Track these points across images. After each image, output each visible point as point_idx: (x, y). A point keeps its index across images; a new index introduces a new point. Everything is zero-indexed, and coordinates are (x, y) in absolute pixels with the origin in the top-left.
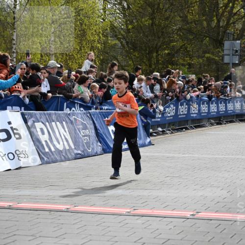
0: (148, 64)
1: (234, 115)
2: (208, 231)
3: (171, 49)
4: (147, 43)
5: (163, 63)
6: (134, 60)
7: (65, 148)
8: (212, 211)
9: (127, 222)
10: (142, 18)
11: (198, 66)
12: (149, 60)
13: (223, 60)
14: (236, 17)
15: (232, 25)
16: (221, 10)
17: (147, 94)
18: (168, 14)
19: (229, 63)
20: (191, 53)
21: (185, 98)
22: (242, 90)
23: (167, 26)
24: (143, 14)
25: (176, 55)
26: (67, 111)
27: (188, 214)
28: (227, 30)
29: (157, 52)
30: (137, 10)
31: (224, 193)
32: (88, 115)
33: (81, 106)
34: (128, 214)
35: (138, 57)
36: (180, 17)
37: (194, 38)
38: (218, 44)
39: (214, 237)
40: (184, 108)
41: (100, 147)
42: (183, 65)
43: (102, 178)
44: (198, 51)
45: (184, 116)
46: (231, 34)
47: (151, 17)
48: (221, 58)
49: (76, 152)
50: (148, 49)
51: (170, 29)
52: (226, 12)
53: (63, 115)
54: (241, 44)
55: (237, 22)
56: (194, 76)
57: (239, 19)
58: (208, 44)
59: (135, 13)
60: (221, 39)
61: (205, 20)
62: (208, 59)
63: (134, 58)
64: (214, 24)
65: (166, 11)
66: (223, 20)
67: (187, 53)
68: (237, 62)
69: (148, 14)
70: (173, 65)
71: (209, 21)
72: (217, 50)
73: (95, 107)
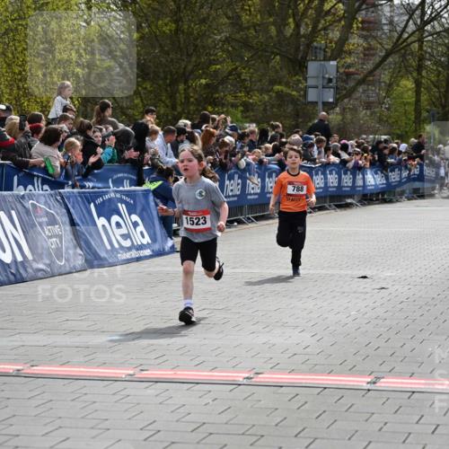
0: (169, 104)
1: (325, 197)
2: (276, 407)
3: (212, 76)
4: (166, 66)
5: (198, 102)
6: (143, 96)
7: (15, 260)
8: (282, 371)
9: (128, 393)
10: (158, 19)
11: (261, 109)
12: (171, 97)
13: (305, 95)
14: (329, 18)
15: (322, 32)
16: (302, 5)
17: (168, 159)
18: (205, 11)
19: (317, 103)
20: (248, 84)
21: (237, 166)
22: (340, 152)
23: (204, 35)
24: (160, 11)
25: (221, 87)
26: (20, 191)
27: (240, 377)
28: (312, 42)
29: (186, 82)
30: (149, 5)
31: (306, 338)
32: (59, 198)
33: (44, 182)
34: (131, 380)
35: (151, 92)
36: (228, 18)
37: (252, 57)
38: (297, 68)
39: (285, 418)
40: (235, 185)
41: (80, 257)
42: (233, 106)
43: (84, 313)
44: (260, 81)
45: (236, 199)
46: (320, 49)
47: (175, 18)
48: (302, 93)
49: (36, 266)
50: (169, 77)
51: (210, 40)
52: (311, 8)
53: (10, 199)
54: (338, 67)
55: (331, 27)
56: (254, 125)
57: (334, 22)
58: (278, 67)
59: (145, 11)
60: (302, 58)
61: (273, 24)
62: (280, 95)
63: (145, 94)
64: (289, 30)
65: (201, 7)
66: (307, 24)
67: (241, 85)
68: (331, 100)
69: (169, 12)
70: (215, 105)
71: (281, 25)
72: (294, 79)
73: (70, 183)
